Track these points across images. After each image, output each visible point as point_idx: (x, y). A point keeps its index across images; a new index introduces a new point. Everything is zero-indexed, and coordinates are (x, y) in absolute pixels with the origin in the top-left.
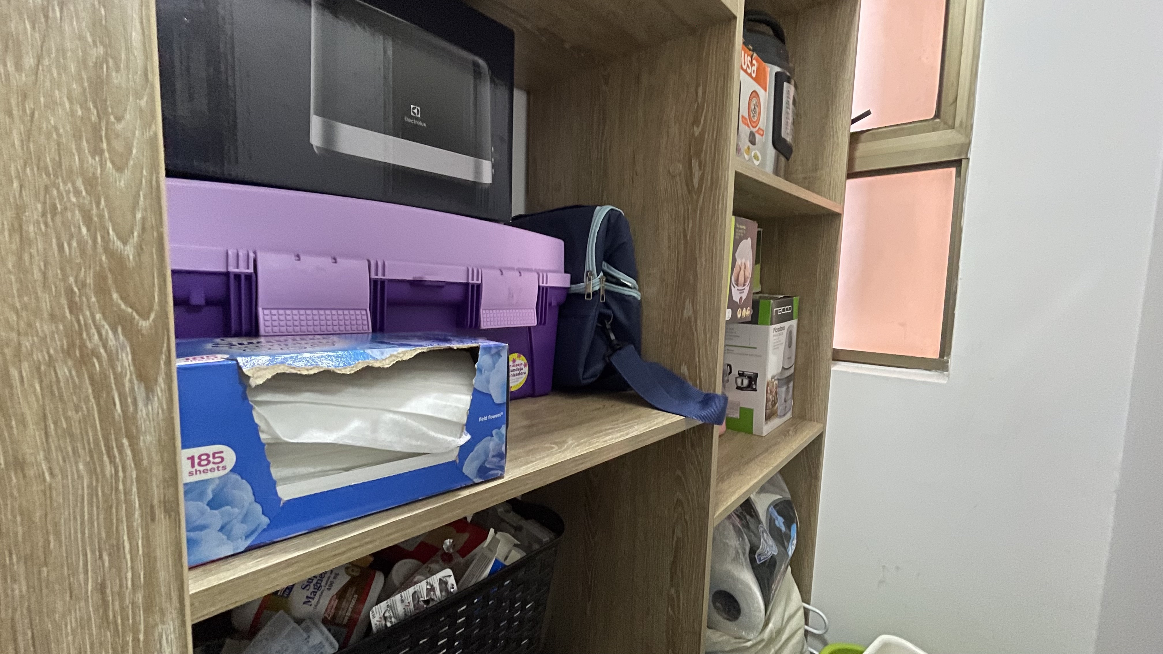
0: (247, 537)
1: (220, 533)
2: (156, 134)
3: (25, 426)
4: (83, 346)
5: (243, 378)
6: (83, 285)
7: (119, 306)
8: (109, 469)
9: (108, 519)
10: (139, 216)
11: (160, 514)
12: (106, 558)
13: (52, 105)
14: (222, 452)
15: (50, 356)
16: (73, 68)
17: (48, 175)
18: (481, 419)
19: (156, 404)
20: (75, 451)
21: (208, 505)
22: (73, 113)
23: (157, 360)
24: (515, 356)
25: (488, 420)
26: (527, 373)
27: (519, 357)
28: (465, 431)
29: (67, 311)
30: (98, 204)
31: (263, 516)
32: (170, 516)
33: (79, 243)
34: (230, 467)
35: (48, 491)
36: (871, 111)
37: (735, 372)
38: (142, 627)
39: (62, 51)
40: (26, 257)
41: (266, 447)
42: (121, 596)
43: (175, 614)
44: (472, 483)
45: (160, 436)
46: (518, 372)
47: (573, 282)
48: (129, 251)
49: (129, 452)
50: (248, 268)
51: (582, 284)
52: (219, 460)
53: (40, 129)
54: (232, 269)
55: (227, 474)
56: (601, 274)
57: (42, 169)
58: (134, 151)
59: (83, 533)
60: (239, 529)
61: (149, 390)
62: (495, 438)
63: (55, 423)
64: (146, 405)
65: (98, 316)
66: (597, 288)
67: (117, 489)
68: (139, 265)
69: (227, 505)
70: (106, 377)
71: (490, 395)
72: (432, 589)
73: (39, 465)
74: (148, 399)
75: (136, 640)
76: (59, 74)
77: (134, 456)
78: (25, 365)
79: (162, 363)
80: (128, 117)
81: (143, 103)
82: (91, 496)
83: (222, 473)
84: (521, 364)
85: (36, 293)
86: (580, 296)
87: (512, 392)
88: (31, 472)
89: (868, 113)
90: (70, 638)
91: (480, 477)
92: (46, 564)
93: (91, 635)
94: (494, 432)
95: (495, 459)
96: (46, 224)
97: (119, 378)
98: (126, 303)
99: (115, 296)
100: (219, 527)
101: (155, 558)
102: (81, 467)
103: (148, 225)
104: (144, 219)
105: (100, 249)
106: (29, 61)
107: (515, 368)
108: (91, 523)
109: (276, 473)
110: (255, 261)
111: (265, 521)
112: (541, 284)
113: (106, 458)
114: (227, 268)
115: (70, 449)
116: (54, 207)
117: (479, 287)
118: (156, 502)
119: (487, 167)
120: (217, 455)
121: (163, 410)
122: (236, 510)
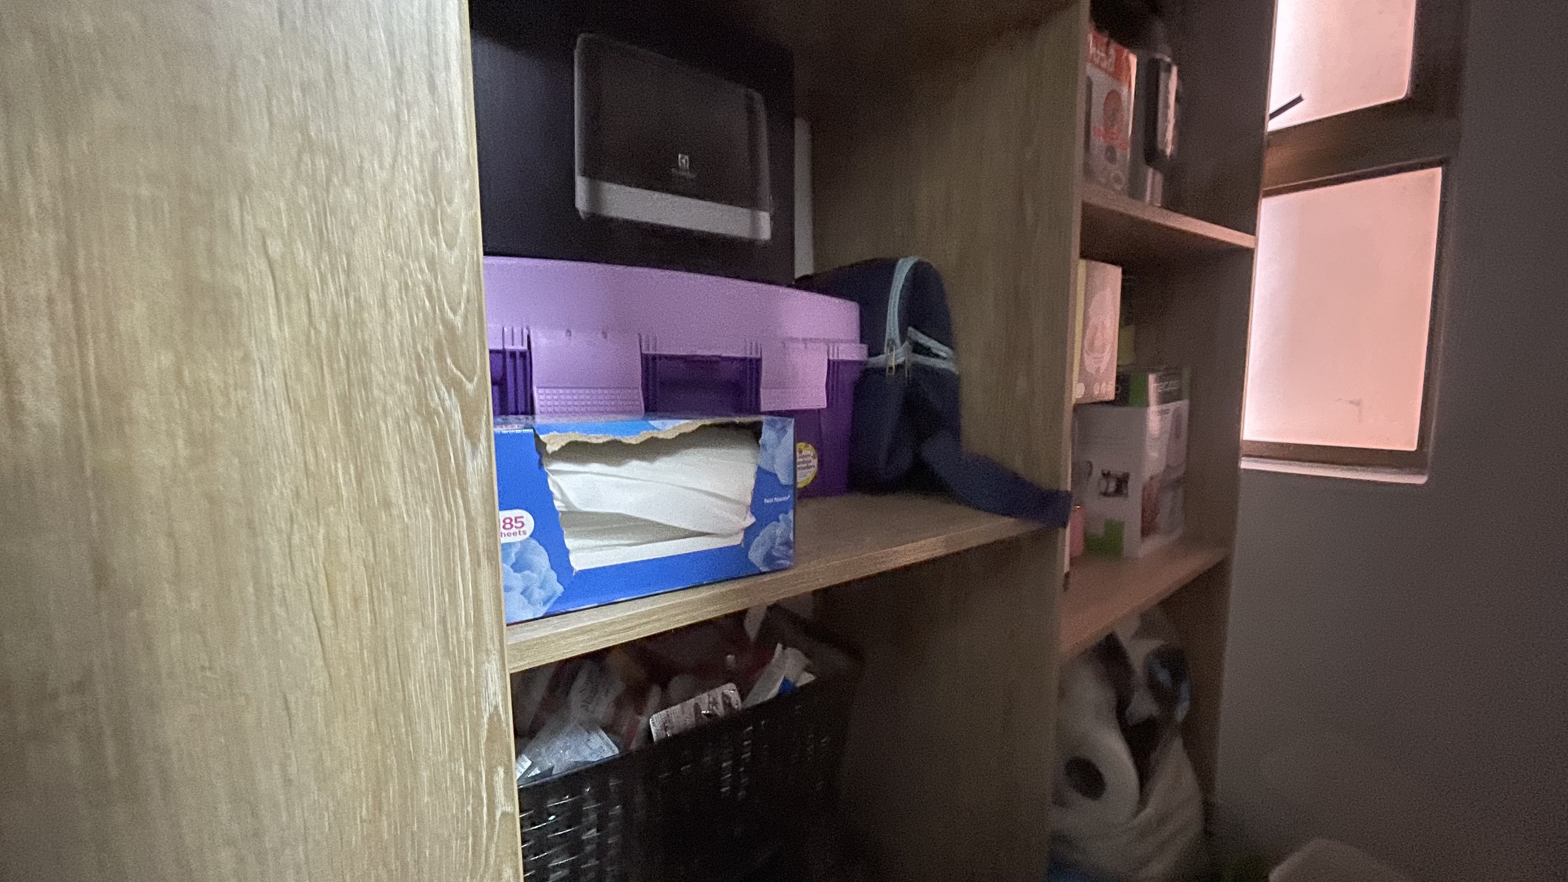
0: (545, 604)
1: (521, 596)
2: (476, 214)
3: (390, 472)
4: (428, 405)
5: (540, 446)
6: (426, 350)
7: (452, 371)
8: (447, 515)
9: (447, 558)
10: (465, 288)
11: (484, 562)
12: (447, 595)
13: (404, 194)
14: (522, 517)
15: (406, 414)
16: (417, 162)
17: (402, 257)
18: (766, 501)
19: (480, 461)
20: (424, 497)
21: (512, 567)
22: (418, 201)
23: (479, 420)
24: (801, 445)
25: (774, 503)
26: (816, 465)
27: (806, 447)
28: (749, 513)
29: (417, 375)
30: (436, 279)
31: (558, 584)
32: (492, 565)
33: (424, 315)
34: (529, 533)
35: (406, 528)
36: (1303, 96)
37: (1097, 473)
38: (473, 662)
39: (410, 147)
40: (389, 328)
41: (560, 514)
42: (458, 631)
43: (497, 657)
44: (758, 572)
45: (482, 489)
46: (805, 465)
47: (871, 354)
48: (458, 321)
49: (460, 502)
50: (522, 345)
51: (881, 356)
52: (520, 525)
53: (397, 218)
54: (509, 347)
55: (527, 539)
56: (907, 343)
57: (399, 252)
58: (461, 231)
59: (430, 571)
60: (538, 594)
61: (475, 446)
62: (782, 525)
63: (411, 471)
64: (472, 462)
65: (438, 379)
66: (900, 360)
67: (453, 535)
68: (466, 332)
69: (528, 569)
70: (444, 433)
71: (776, 475)
72: (715, 703)
73: (400, 507)
74: (474, 454)
75: (469, 673)
76: (408, 169)
77: (464, 506)
78: (390, 420)
79: (483, 423)
80: (456, 200)
81: (467, 186)
82: (435, 536)
83: (522, 537)
84: (809, 456)
85: (396, 360)
86: (880, 371)
87: (799, 489)
88: (395, 512)
89: (1299, 100)
90: (423, 661)
91: (768, 565)
92: (406, 594)
93: (437, 661)
94: (781, 517)
95: (782, 548)
96: (402, 299)
97: (453, 434)
98: (456, 367)
99: (449, 361)
100: (521, 590)
101: (481, 601)
102: (428, 511)
103: (472, 298)
104: (468, 291)
105: (438, 321)
106: (388, 160)
107: (801, 460)
108: (435, 560)
109: (569, 543)
110: (529, 337)
111: (560, 589)
112: (831, 358)
113: (445, 506)
114: (503, 346)
115: (420, 495)
116: (406, 284)
117: (759, 361)
118: (481, 550)
119: (765, 219)
120: (518, 520)
121: (484, 466)
122: (535, 575)
